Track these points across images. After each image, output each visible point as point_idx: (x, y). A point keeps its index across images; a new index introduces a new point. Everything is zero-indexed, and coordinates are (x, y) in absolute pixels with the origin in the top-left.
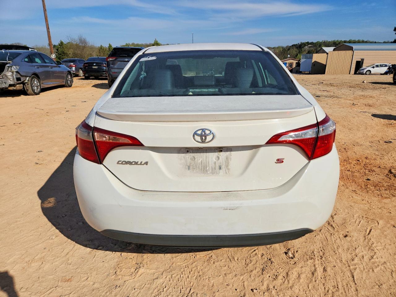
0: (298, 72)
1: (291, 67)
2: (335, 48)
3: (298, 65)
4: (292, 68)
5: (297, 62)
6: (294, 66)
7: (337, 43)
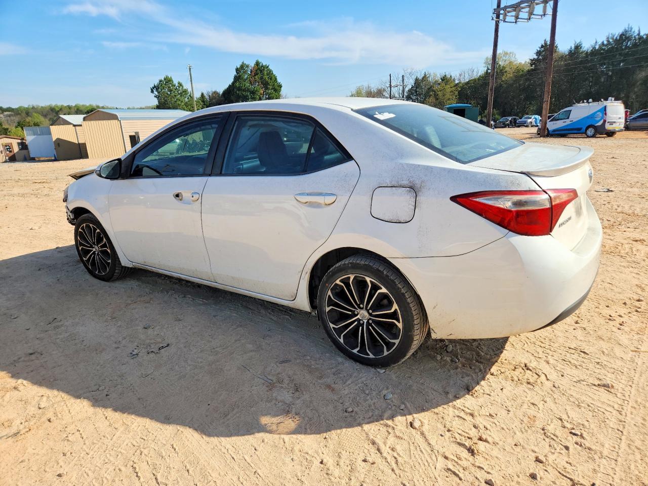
0: (27, 158)
1: (10, 152)
2: (86, 117)
3: (23, 146)
4: (12, 154)
5: (19, 141)
6: (16, 149)
7: (57, 109)
